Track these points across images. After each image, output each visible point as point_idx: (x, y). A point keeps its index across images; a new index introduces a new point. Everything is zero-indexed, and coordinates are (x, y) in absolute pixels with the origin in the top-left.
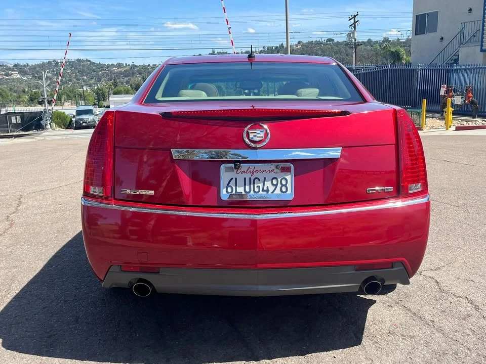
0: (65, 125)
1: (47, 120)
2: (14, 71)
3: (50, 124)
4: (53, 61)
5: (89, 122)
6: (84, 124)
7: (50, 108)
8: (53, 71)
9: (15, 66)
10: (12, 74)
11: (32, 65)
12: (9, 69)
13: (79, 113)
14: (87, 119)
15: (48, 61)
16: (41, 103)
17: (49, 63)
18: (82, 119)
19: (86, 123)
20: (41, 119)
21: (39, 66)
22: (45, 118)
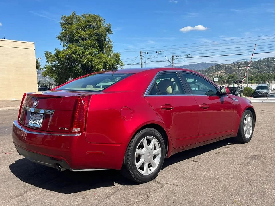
0: (249, 95)
1: (238, 92)
2: (244, 65)
3: (240, 94)
4: (266, 59)
5: (263, 93)
6: (260, 95)
7: (241, 85)
8: (265, 64)
9: (245, 62)
10: (243, 67)
11: (254, 61)
12: (242, 64)
13: (258, 88)
14: (262, 91)
15: (263, 59)
16: (236, 83)
17: (264, 59)
18: (259, 91)
19: (261, 94)
20: (235, 91)
21: (258, 61)
22: (237, 91)
